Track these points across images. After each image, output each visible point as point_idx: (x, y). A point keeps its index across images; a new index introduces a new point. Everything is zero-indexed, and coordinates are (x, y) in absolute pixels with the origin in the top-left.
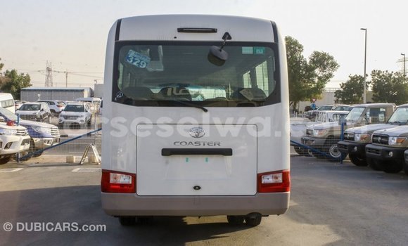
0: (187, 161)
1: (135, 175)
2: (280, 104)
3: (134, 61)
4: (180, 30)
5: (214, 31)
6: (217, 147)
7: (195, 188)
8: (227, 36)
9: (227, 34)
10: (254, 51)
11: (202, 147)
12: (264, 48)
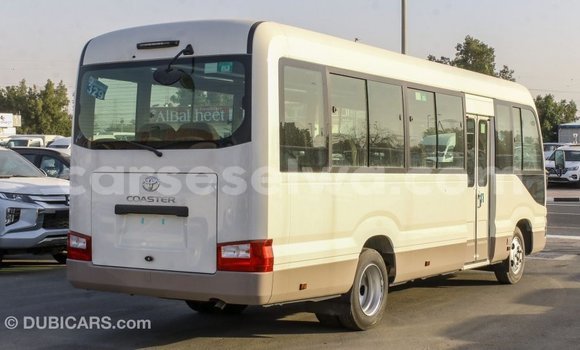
0: (143, 222)
1: (90, 238)
2: (249, 143)
3: (93, 91)
4: (140, 47)
5: (174, 44)
6: (171, 204)
7: (146, 258)
8: (189, 50)
9: (189, 46)
10: (219, 69)
11: (155, 204)
12: (231, 63)
